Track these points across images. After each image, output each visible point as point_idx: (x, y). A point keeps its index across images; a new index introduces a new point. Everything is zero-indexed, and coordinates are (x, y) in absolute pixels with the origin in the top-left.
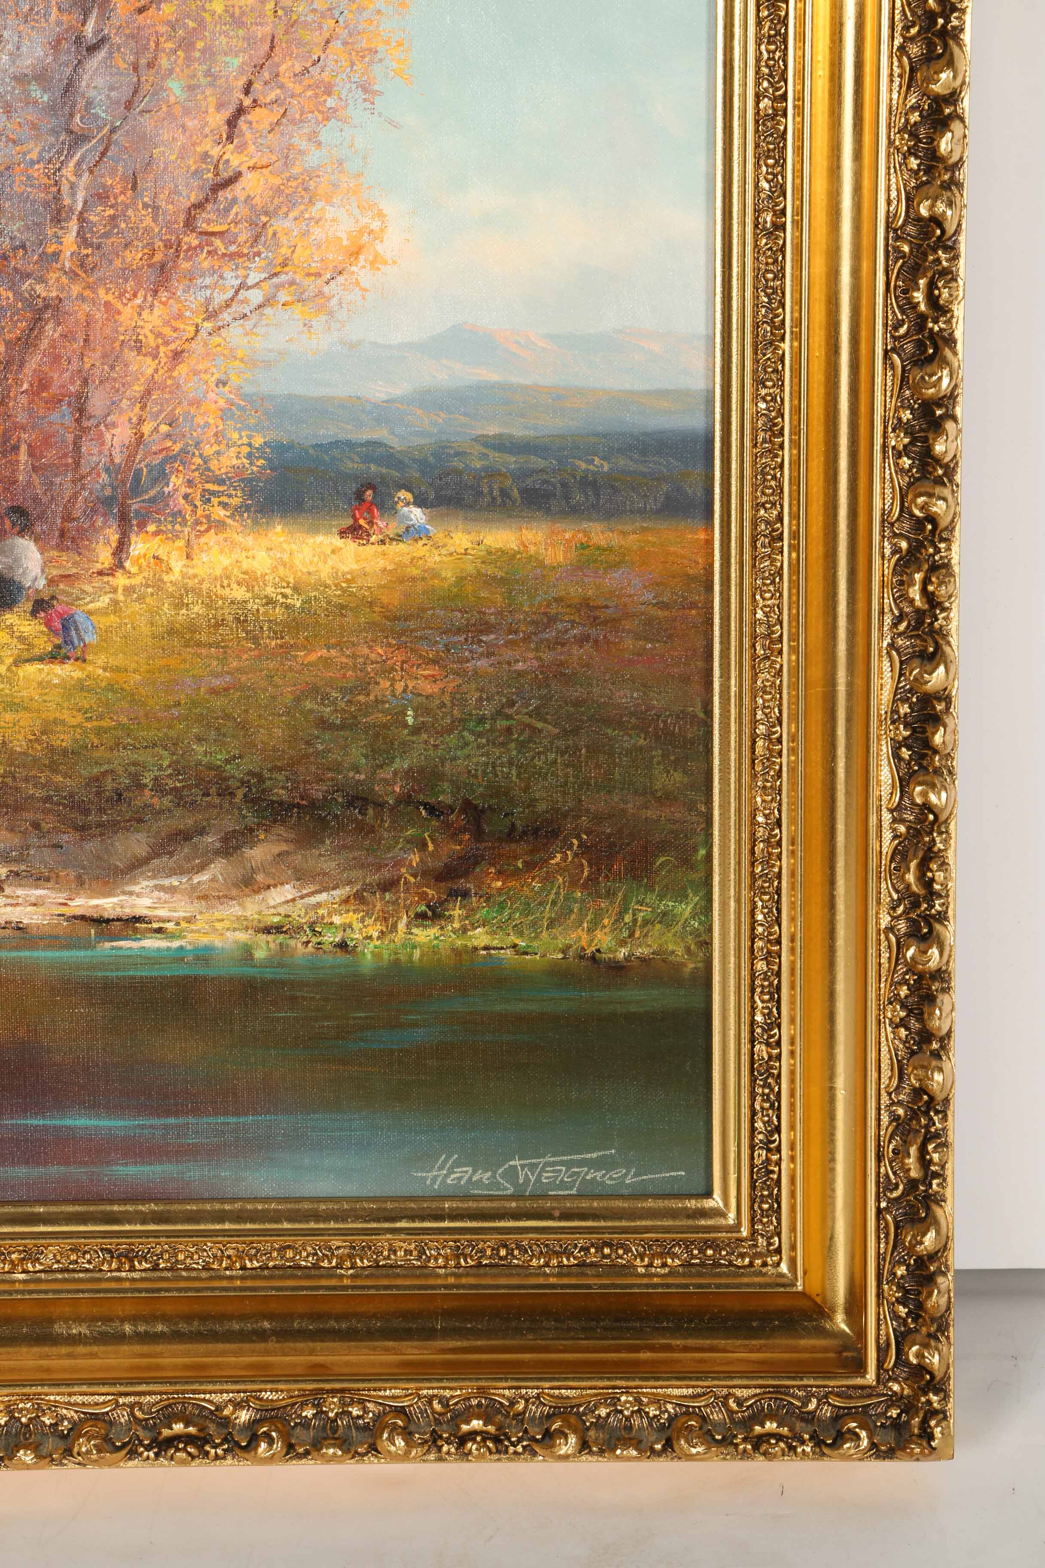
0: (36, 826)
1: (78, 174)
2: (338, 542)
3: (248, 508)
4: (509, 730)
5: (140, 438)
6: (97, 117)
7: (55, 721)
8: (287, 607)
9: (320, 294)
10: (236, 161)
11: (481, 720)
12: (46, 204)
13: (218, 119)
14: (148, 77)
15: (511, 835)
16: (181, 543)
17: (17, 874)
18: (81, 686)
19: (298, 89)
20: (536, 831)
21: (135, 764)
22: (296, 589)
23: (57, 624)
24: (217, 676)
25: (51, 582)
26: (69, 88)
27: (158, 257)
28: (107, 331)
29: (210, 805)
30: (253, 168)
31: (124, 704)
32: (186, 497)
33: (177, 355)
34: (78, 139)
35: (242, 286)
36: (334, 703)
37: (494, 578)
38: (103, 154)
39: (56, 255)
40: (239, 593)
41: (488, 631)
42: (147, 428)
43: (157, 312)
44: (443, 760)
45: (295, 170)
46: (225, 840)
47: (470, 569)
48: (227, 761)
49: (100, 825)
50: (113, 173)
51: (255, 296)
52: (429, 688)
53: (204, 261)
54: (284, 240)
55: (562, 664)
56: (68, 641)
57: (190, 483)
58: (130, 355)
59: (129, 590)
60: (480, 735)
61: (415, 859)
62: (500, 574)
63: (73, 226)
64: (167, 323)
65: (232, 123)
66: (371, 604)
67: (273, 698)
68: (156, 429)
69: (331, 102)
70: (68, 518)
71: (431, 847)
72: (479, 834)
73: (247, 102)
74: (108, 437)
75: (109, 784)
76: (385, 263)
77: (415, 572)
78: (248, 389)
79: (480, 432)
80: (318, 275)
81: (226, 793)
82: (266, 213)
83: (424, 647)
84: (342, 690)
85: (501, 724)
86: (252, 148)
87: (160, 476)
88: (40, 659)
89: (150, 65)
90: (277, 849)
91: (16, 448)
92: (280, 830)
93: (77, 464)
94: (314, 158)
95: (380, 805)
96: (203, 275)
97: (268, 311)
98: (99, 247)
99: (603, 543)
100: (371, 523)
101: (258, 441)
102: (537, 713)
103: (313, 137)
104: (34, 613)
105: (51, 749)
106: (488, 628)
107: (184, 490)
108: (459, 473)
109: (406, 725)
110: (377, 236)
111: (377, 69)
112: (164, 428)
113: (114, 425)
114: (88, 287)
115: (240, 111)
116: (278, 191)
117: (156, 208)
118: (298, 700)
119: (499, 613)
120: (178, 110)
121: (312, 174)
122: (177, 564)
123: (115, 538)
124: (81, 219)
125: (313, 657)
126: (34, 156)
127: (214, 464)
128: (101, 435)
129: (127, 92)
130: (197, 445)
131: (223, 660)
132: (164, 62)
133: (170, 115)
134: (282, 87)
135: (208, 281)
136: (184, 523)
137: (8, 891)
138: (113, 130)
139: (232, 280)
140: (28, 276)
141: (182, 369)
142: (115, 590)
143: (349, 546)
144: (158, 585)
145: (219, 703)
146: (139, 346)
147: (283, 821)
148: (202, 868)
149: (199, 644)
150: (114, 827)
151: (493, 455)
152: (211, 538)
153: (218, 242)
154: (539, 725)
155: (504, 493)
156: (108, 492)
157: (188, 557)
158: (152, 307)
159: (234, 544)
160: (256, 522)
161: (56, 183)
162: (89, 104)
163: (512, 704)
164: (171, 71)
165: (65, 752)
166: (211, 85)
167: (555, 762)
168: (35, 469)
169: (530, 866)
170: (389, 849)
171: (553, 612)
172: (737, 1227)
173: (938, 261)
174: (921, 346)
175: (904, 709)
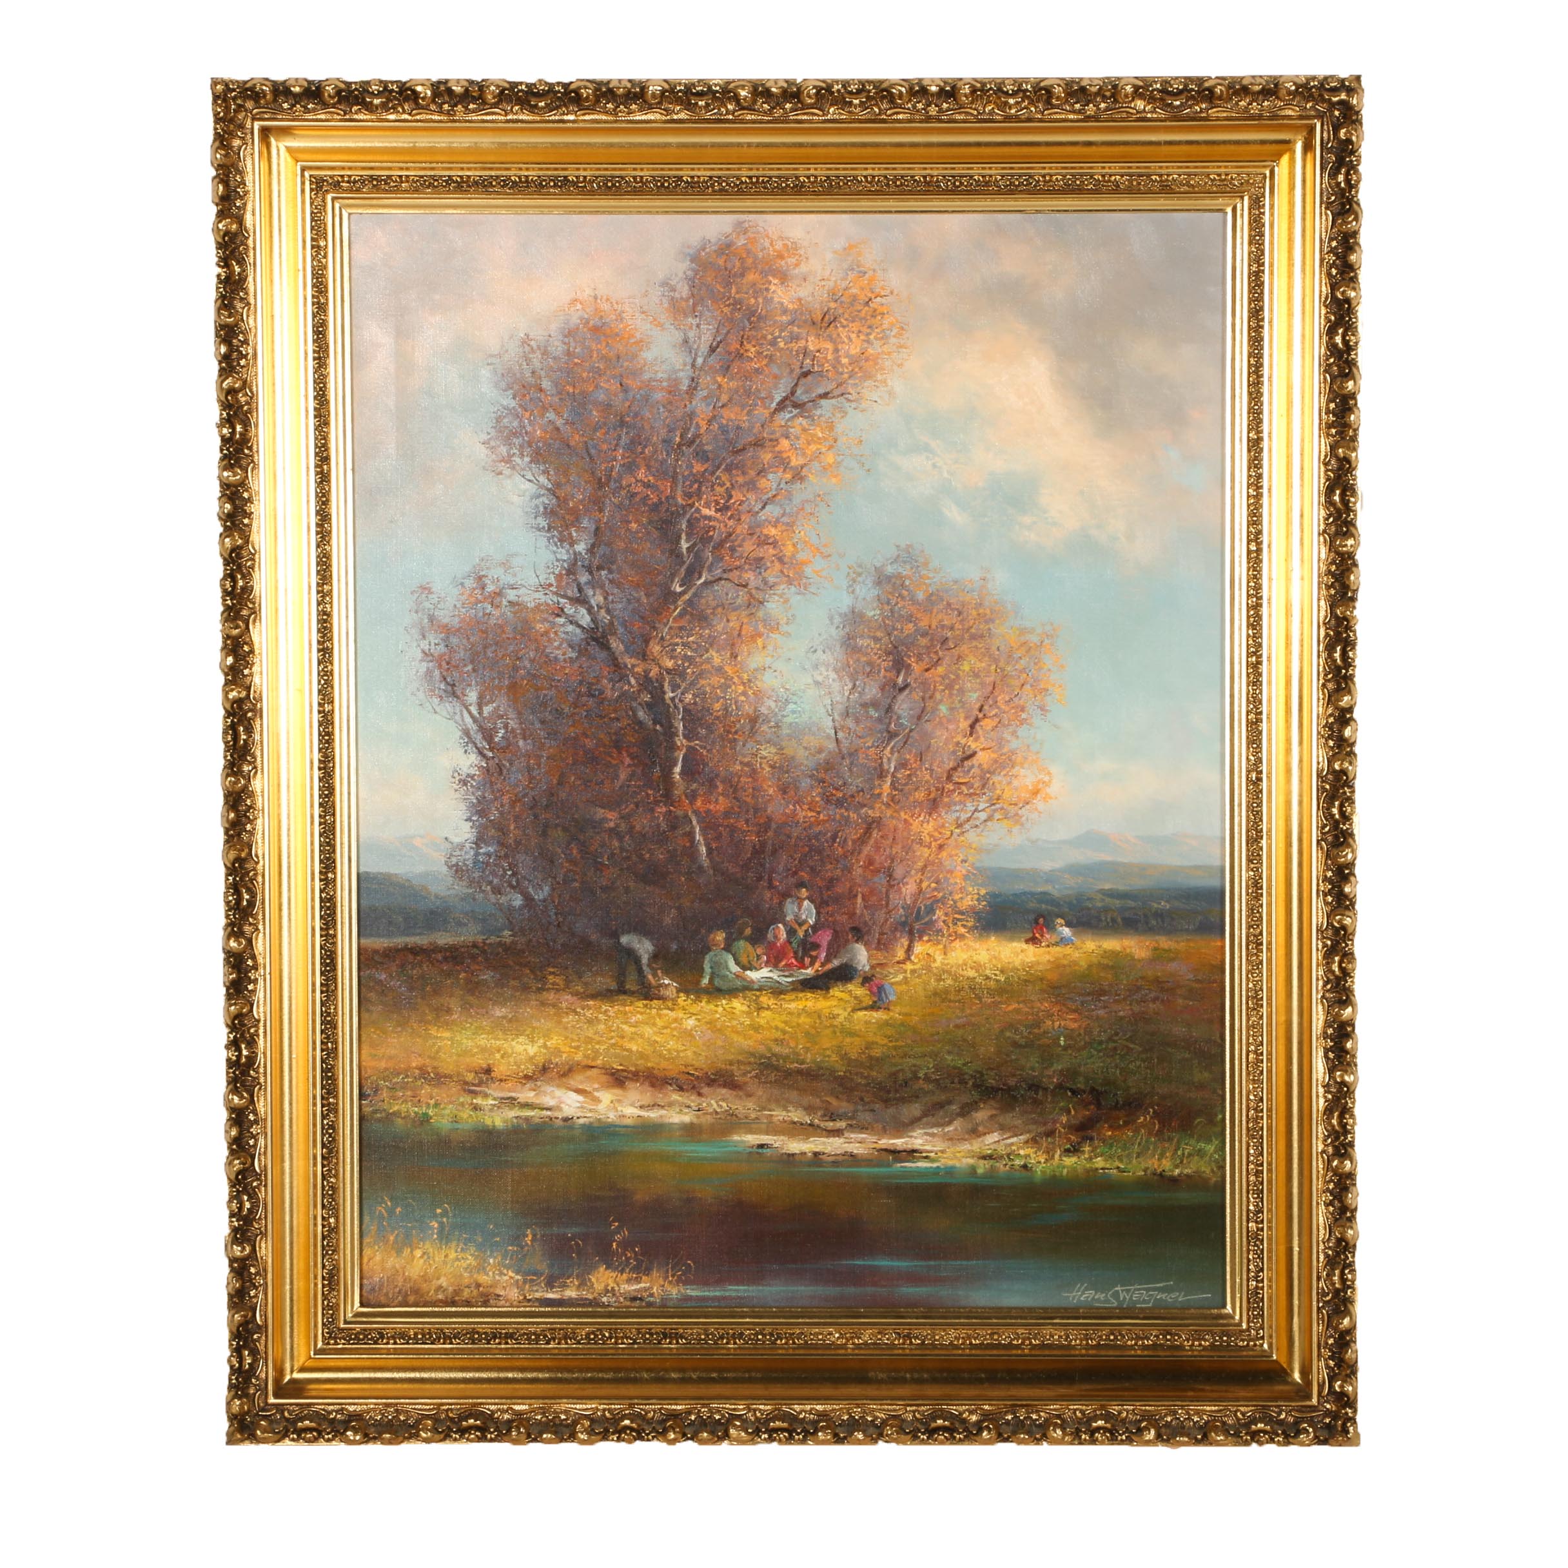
0: (862, 1099)
1: (892, 753)
2: (1025, 946)
3: (977, 928)
4: (1115, 1049)
5: (920, 891)
6: (902, 724)
7: (873, 1043)
8: (997, 981)
9: (1017, 814)
10: (973, 746)
11: (1101, 1043)
12: (875, 769)
13: (964, 725)
14: (929, 704)
15: (1116, 1107)
16: (941, 946)
17: (851, 1126)
18: (887, 1023)
19: (1007, 709)
20: (1130, 1104)
21: (915, 1066)
22: (1002, 971)
23: (875, 989)
24: (959, 1018)
25: (873, 967)
26: (889, 709)
27: (932, 796)
28: (905, 834)
29: (954, 1089)
30: (983, 749)
31: (909, 1033)
32: (944, 921)
33: (941, 847)
34: (892, 735)
35: (976, 810)
36: (1021, 1033)
37: (1107, 966)
38: (905, 743)
39: (880, 795)
40: (972, 973)
41: (1104, 995)
42: (924, 885)
43: (931, 824)
44: (1080, 1066)
45: (1005, 751)
46: (962, 1108)
47: (1095, 960)
48: (964, 1065)
49: (895, 1099)
50: (910, 752)
51: (983, 816)
52: (1074, 1025)
53: (956, 797)
54: (998, 786)
55: (1144, 1013)
56: (880, 999)
57: (946, 914)
58: (916, 847)
59: (913, 971)
60: (1100, 1051)
61: (1064, 1119)
62: (1111, 964)
63: (889, 780)
64: (936, 830)
65: (972, 726)
66: (1042, 979)
67: (989, 1030)
68: (929, 886)
69: (1024, 716)
70: (882, 934)
71: (1073, 1112)
72: (1099, 1105)
73: (981, 716)
74: (904, 890)
75: (901, 1076)
76: (1051, 798)
77: (1065, 962)
78: (978, 865)
79: (1101, 887)
80: (1016, 804)
81: (963, 1082)
82: (989, 772)
83: (1070, 1004)
84: (1026, 1026)
85: (1111, 1045)
86: (982, 739)
87: (931, 910)
88: (866, 1009)
89: (931, 697)
90: (989, 1113)
91: (856, 896)
92: (992, 1103)
93: (887, 904)
94: (1014, 744)
95: (1045, 1089)
96: (955, 805)
97: (989, 823)
98: (902, 790)
99: (1166, 947)
100: (1042, 936)
101: (983, 892)
102: (1130, 1040)
103: (1014, 733)
104: (863, 984)
105: (871, 1058)
106: (1103, 992)
107: (943, 918)
108: (1089, 909)
109: (1060, 1045)
110: (1047, 784)
111: (1048, 699)
112: (933, 885)
113: (907, 883)
114: (895, 811)
115: (977, 720)
116: (996, 761)
117: (932, 770)
118: (1002, 1031)
119: (1110, 985)
120: (944, 721)
121: (1013, 752)
122: (939, 958)
123: (906, 943)
124: (893, 776)
125: (1010, 1008)
126: (869, 744)
127: (959, 904)
128: (900, 889)
129: (918, 711)
130: (951, 894)
131: (963, 1010)
132: (938, 696)
133: (941, 723)
134: (998, 708)
135: (958, 808)
136: (943, 936)
137: (846, 1135)
138: (911, 731)
139: (970, 807)
140: (865, 806)
141: (944, 854)
142: (905, 972)
143: (1030, 948)
144: (928, 968)
145: (960, 1032)
146: (921, 842)
147: (994, 1098)
148: (950, 1123)
149: (950, 1001)
150: (903, 1100)
151: (1108, 900)
152: (957, 944)
153: (964, 788)
154: (1132, 1046)
155: (1113, 920)
156: (903, 919)
157: (945, 954)
158: (928, 822)
159: (969, 947)
160: (981, 935)
161: (881, 758)
162: (899, 718)
163: (1117, 1034)
164: (941, 701)
165: (877, 1059)
166: (962, 707)
167: (1140, 1067)
168: (865, 907)
169: (1126, 1123)
170: (1051, 1113)
171: (1139, 984)
172: (1240, 1324)
173: (1345, 793)
174: (1336, 837)
175: (1330, 1031)
